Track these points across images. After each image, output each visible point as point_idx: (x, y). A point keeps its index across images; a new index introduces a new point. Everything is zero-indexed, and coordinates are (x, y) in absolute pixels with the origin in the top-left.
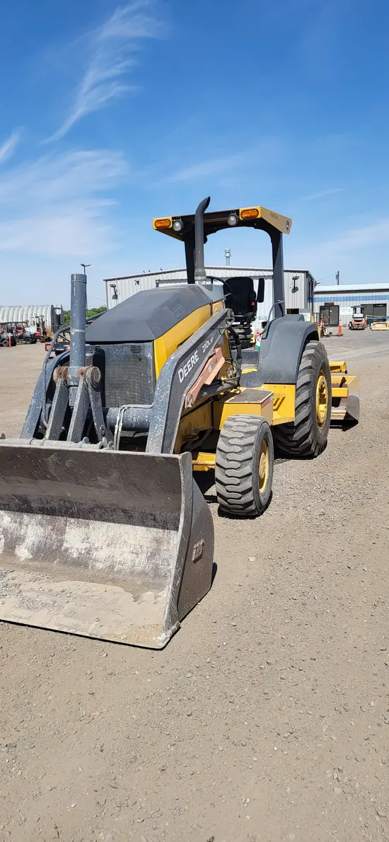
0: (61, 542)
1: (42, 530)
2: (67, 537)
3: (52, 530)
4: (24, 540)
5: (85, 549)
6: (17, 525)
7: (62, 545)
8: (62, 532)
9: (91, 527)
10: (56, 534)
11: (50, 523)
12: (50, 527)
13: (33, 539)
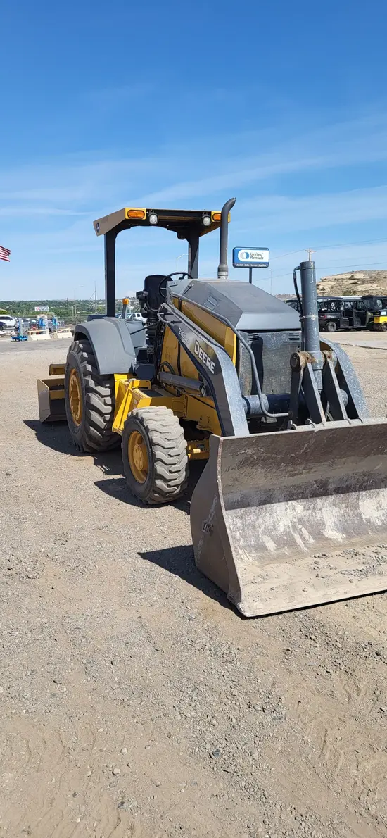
0: (359, 515)
1: (336, 509)
2: (361, 510)
3: (347, 507)
4: (324, 523)
5: (383, 515)
6: (310, 511)
7: (361, 518)
8: (356, 507)
9: (381, 495)
10: (351, 510)
11: (343, 501)
12: (344, 505)
13: (332, 519)
